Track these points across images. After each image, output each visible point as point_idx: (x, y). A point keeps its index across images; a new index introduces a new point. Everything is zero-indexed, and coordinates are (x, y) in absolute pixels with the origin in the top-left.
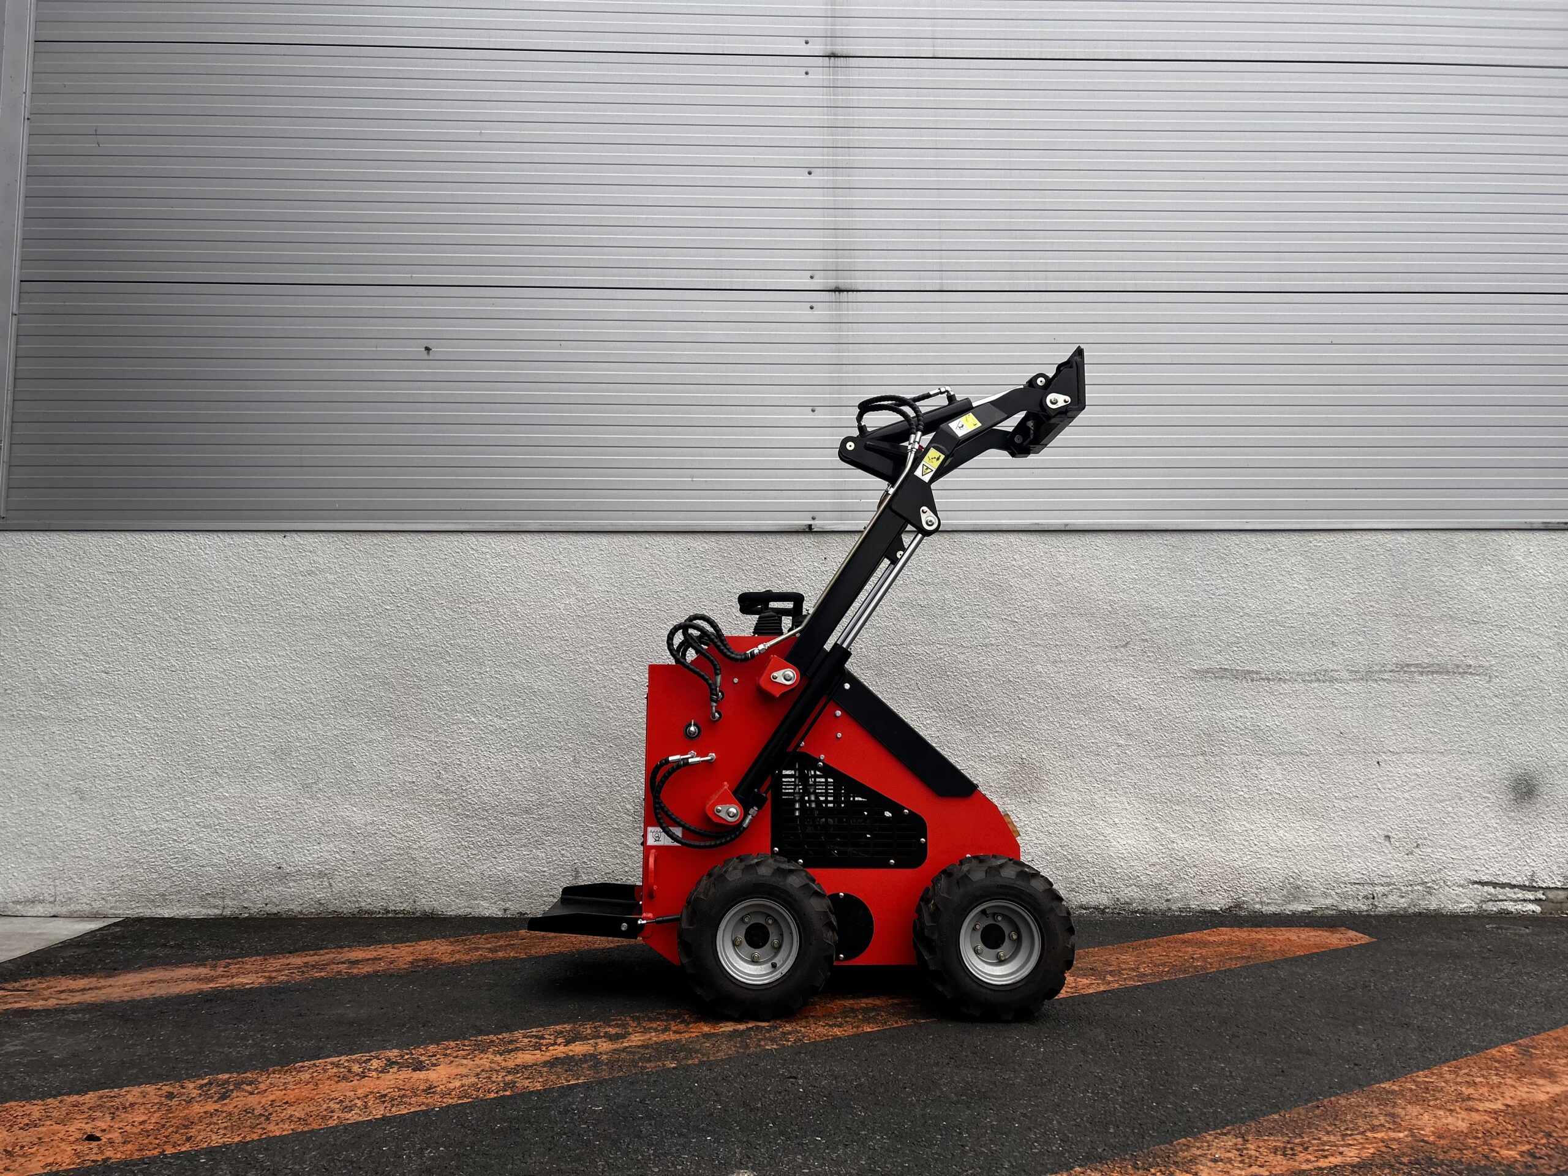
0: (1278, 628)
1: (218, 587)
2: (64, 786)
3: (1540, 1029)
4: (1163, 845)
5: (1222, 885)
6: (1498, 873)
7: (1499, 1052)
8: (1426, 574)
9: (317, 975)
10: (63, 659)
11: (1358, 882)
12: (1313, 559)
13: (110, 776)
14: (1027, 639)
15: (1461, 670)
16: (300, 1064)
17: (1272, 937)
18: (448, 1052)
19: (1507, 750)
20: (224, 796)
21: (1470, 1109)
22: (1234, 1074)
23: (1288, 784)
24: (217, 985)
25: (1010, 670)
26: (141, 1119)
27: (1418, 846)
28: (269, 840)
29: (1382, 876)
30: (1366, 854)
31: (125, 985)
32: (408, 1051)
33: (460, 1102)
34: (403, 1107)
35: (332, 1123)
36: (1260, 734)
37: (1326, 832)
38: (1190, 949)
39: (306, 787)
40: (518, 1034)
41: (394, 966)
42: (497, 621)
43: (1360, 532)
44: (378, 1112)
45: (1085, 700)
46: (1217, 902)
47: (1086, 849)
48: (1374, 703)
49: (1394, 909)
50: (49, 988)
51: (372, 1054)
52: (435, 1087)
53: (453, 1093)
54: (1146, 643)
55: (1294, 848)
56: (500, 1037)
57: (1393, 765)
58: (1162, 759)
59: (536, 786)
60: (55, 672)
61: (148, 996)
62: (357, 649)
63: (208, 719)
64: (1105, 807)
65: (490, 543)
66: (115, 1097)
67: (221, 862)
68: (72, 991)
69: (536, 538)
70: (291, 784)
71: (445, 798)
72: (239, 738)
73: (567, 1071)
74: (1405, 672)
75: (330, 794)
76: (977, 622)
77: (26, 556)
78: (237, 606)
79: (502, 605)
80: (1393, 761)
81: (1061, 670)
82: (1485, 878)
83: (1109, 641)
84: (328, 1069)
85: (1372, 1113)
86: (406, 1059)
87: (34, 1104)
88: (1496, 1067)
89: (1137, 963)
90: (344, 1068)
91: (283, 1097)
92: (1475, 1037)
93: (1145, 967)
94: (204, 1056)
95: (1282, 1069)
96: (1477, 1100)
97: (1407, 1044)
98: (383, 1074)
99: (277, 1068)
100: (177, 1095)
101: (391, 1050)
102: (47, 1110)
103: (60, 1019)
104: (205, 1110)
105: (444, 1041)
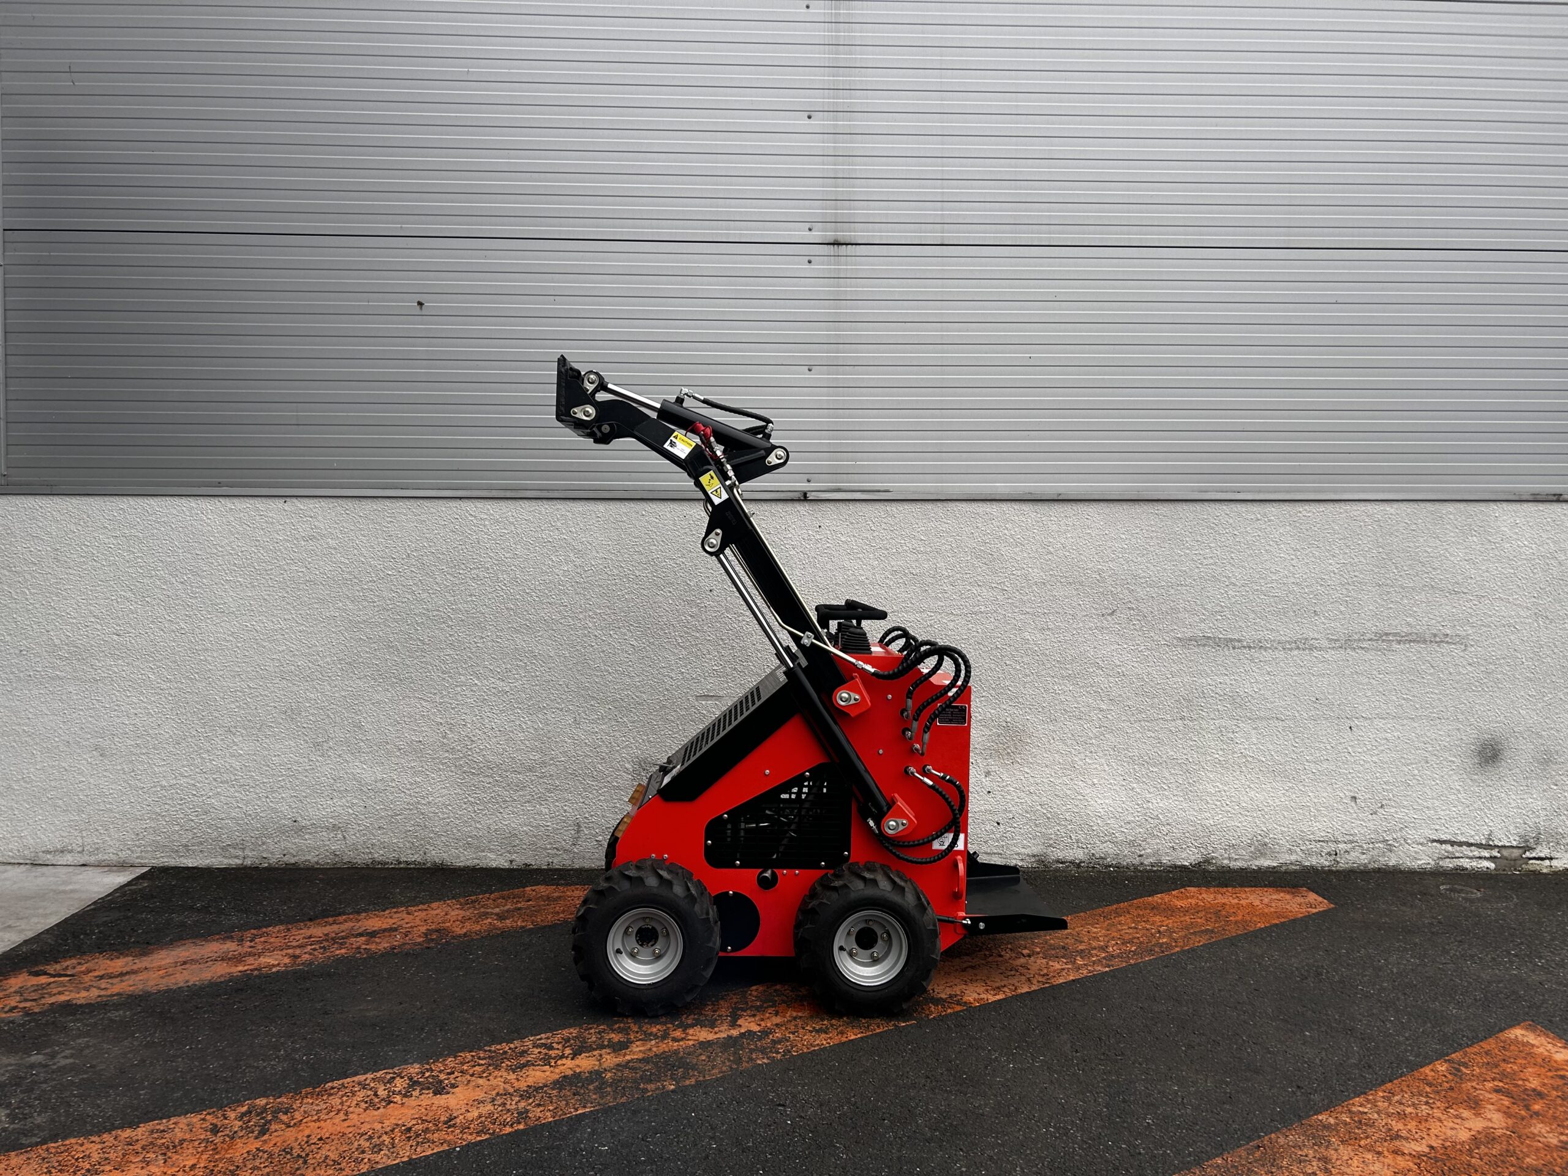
0: (1263, 597)
1: (222, 552)
2: (84, 743)
3: (1475, 1040)
4: (1138, 805)
5: (1193, 842)
6: (1457, 832)
7: (1432, 1070)
8: (1411, 545)
9: (338, 952)
10: (74, 621)
11: (1322, 839)
12: (1301, 529)
13: (128, 733)
14: (1016, 607)
15: (1438, 639)
16: (330, 1084)
17: (1236, 901)
18: (465, 1067)
19: (1476, 716)
20: (238, 753)
21: (1396, 1152)
22: (1185, 1101)
23: (1262, 748)
24: (246, 968)
25: (998, 637)
26: (190, 1163)
27: (1382, 806)
28: (284, 795)
29: (1346, 834)
30: (1332, 814)
31: (159, 968)
32: (427, 1067)
33: (479, 1139)
34: (426, 1145)
35: (364, 1168)
36: (1239, 700)
37: (1295, 793)
38: (1157, 919)
39: (317, 745)
40: (528, 1042)
41: (409, 939)
42: (497, 587)
43: (1350, 503)
44: (405, 1153)
45: (1070, 666)
46: (1188, 857)
47: (1064, 808)
48: (1351, 670)
49: (1355, 865)
50: (89, 971)
51: (396, 1070)
52: (455, 1118)
53: (472, 1126)
54: (1132, 612)
55: (1264, 808)
56: (512, 1046)
57: (1364, 730)
58: (1142, 723)
59: (539, 746)
60: (68, 633)
61: (182, 984)
62: (361, 613)
63: (219, 680)
64: (1086, 769)
65: (488, 510)
66: (164, 1131)
67: (240, 816)
68: (111, 976)
69: (534, 504)
70: (302, 743)
71: (451, 756)
72: (250, 698)
73: (574, 1094)
74: (1383, 641)
75: (340, 752)
76: (968, 591)
77: (30, 520)
78: (242, 571)
79: (503, 571)
80: (1365, 727)
81: (1048, 637)
82: (1444, 837)
83: (1096, 609)
84: (356, 1091)
85: (1306, 1156)
86: (427, 1078)
87: (92, 1142)
88: (1426, 1092)
89: (1106, 939)
90: (371, 1089)
91: (319, 1131)
92: (1412, 1050)
93: (1114, 945)
94: (241, 1072)
95: (1230, 1093)
96: (1404, 1139)
97: (1348, 1059)
98: (407, 1099)
99: (309, 1090)
100: (220, 1128)
101: (412, 1063)
102: (104, 1150)
103: (103, 1018)
104: (248, 1149)
105: (461, 1052)
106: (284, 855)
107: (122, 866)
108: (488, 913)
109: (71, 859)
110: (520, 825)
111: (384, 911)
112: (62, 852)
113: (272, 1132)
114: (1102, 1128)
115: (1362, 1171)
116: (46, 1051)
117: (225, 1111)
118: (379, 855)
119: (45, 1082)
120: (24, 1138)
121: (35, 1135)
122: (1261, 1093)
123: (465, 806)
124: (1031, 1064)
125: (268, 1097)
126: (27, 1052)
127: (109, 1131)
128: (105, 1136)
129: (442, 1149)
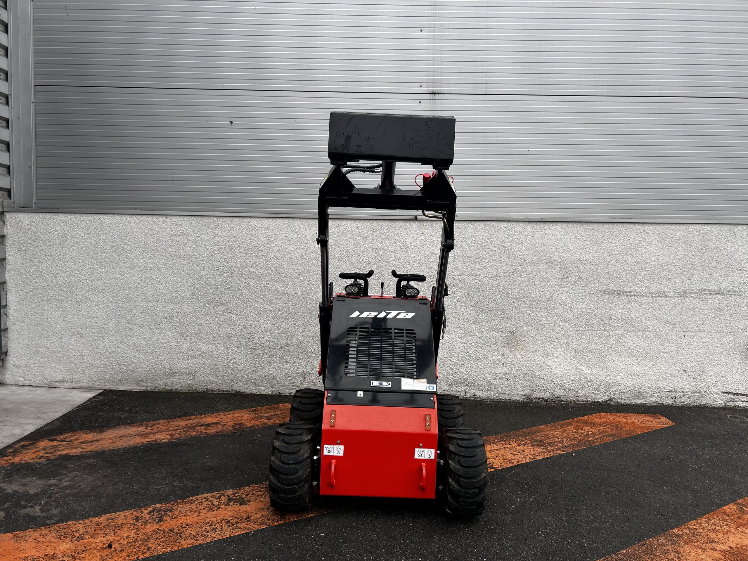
0: (642, 271)
2: (73, 331)
4: (577, 372)
5: (604, 390)
6: (736, 388)
7: (729, 508)
9: (192, 434)
10: (68, 273)
11: (669, 391)
12: (663, 237)
13: (93, 327)
15: (730, 293)
16: (191, 498)
17: (625, 420)
18: (254, 492)
20: (144, 337)
21: (712, 549)
22: (606, 520)
23: (640, 345)
24: (149, 440)
25: (510, 289)
26: (126, 535)
27: (699, 375)
28: (165, 357)
29: (681, 388)
30: (674, 378)
31: (109, 439)
32: (236, 491)
33: (262, 527)
34: (237, 530)
35: (208, 540)
36: (628, 321)
37: (656, 368)
38: (586, 428)
39: (181, 334)
41: (225, 428)
42: (267, 260)
43: (688, 225)
44: (228, 533)
45: (545, 303)
46: (601, 398)
47: (541, 372)
48: (686, 308)
49: (685, 404)
50: (76, 440)
51: (221, 492)
52: (251, 517)
53: (259, 521)
54: (577, 277)
55: (639, 374)
57: (691, 337)
58: (580, 332)
59: (286, 337)
60: (66, 279)
61: (120, 447)
62: (202, 271)
63: (136, 302)
64: (551, 354)
65: (263, 223)
66: (113, 519)
67: (145, 367)
68: (86, 442)
69: (285, 221)
70: (174, 333)
71: (244, 341)
72: (150, 311)
74: (703, 293)
75: (192, 338)
76: (495, 266)
77: (48, 225)
78: (146, 250)
79: (270, 253)
81: (535, 289)
82: (730, 391)
83: (559, 275)
84: (203, 502)
85: (668, 550)
86: (236, 497)
87: (80, 523)
88: (726, 519)
89: (562, 437)
90: (210, 501)
91: (186, 521)
92: (718, 498)
93: (566, 440)
94: (149, 491)
95: (628, 517)
96: (717, 543)
97: (686, 501)
98: (227, 507)
99: (181, 500)
100: (140, 518)
101: (229, 489)
102: (86, 528)
103: (84, 463)
104: (153, 529)
105: (252, 484)
106: (166, 386)
107: (90, 389)
108: (262, 416)
109: (67, 385)
110: (277, 374)
111: (213, 414)
112: (63, 382)
113: (164, 521)
114: (565, 533)
115: (696, 558)
116: (58, 478)
117: (142, 510)
118: (210, 387)
119: (57, 493)
120: (48, 521)
121: (53, 519)
122: (644, 518)
123: (251, 364)
124: (528, 499)
125: (162, 503)
126: (48, 478)
127: (88, 518)
128: (86, 520)
129: (244, 532)
